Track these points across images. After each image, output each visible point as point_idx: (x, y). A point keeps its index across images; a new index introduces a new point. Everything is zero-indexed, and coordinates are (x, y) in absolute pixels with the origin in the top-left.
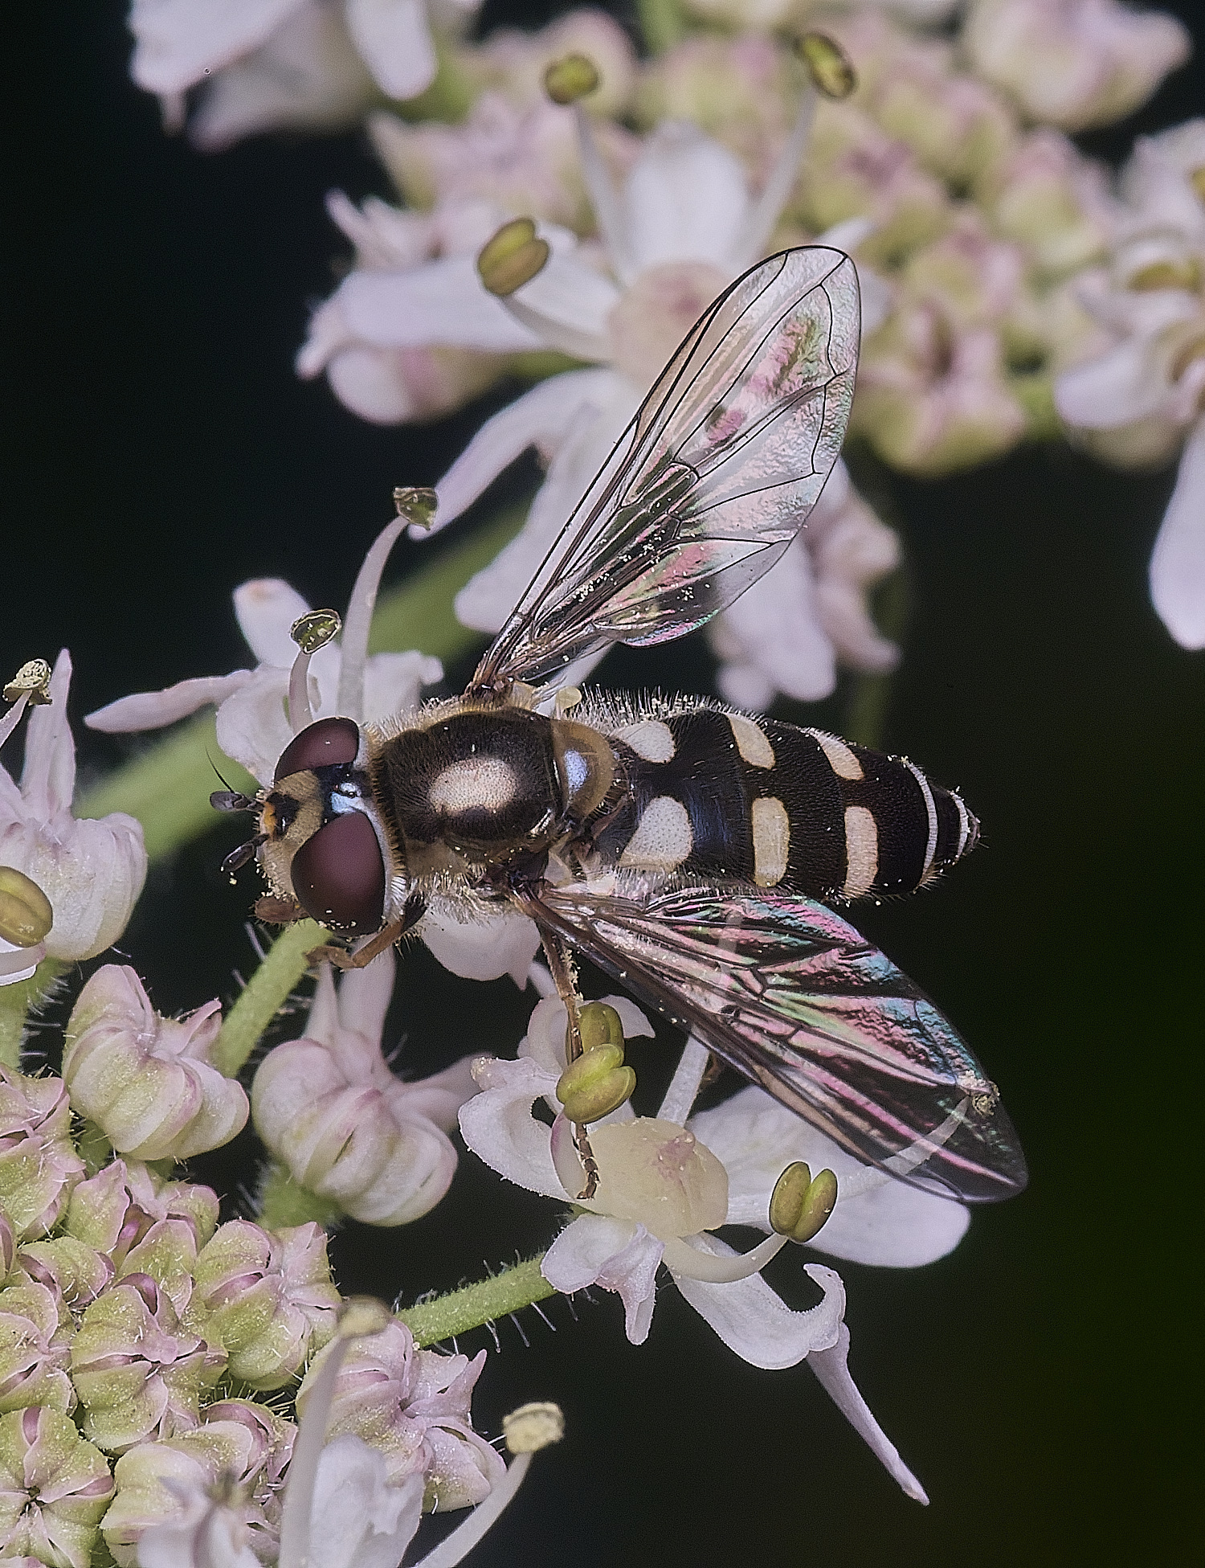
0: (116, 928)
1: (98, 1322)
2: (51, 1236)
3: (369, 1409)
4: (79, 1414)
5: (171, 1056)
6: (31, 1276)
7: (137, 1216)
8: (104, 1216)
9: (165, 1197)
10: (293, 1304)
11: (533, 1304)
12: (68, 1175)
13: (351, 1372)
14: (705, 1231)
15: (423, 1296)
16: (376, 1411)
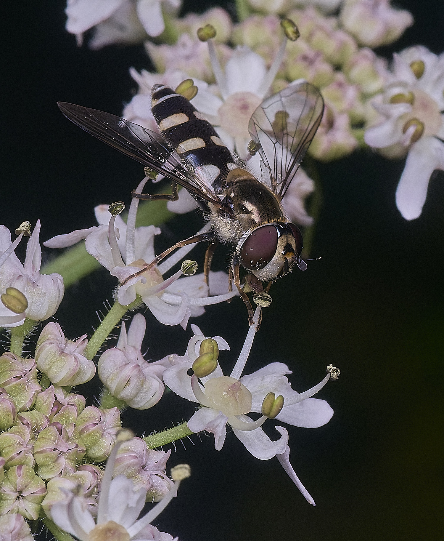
0: (53, 310)
1: (42, 438)
2: (29, 410)
3: (131, 468)
4: (36, 468)
5: (70, 352)
6: (22, 422)
7: (58, 404)
8: (47, 404)
9: (68, 398)
10: (108, 434)
11: (187, 436)
12: (36, 391)
13: (125, 455)
14: (244, 414)
15: (152, 433)
16: (134, 468)
